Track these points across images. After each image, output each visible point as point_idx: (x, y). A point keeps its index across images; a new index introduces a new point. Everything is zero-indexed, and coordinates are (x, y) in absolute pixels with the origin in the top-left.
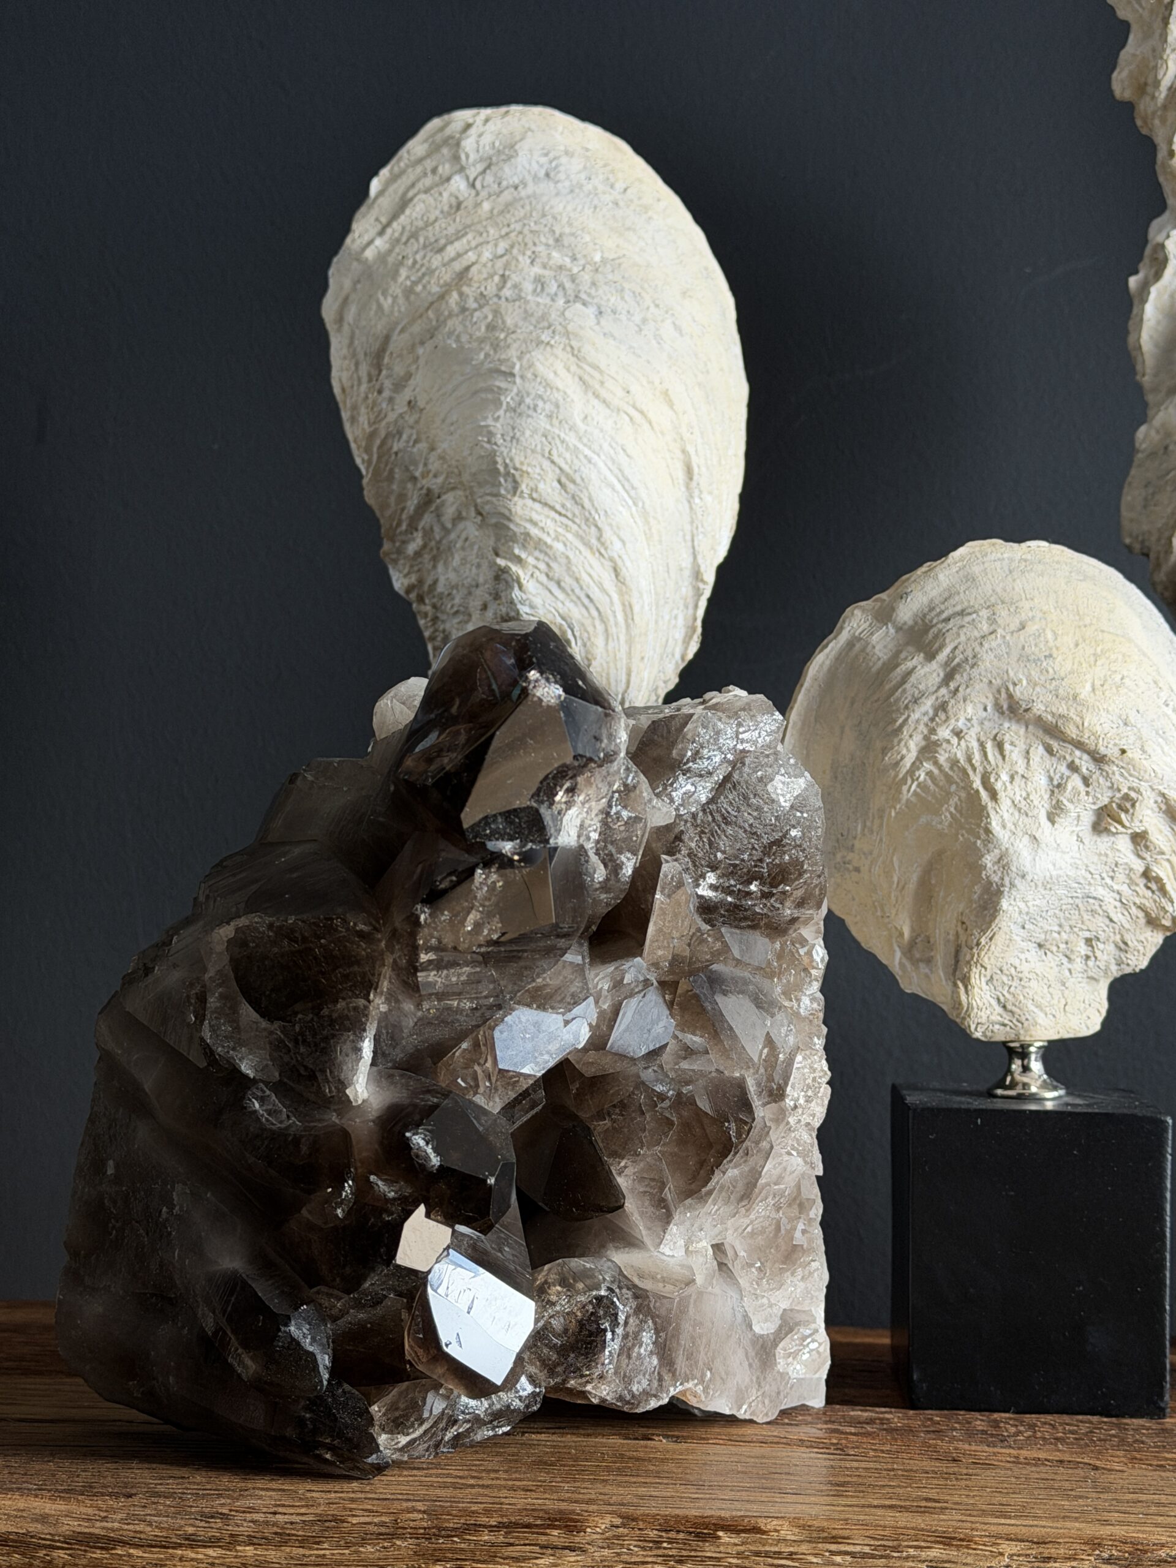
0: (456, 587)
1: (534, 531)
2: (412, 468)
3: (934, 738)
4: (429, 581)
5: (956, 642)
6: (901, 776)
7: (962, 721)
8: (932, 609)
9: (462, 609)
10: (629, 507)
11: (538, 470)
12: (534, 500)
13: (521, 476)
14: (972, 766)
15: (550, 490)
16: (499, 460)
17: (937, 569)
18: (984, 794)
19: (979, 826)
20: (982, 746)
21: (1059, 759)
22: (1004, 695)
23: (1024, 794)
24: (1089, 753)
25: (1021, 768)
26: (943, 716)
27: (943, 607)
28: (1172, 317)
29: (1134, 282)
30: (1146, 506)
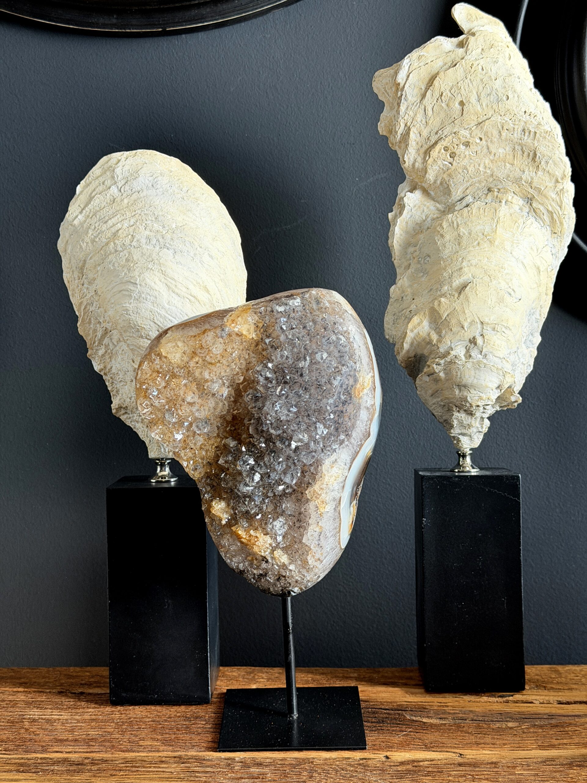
28: (407, 232)
29: (390, 215)
30: (394, 324)
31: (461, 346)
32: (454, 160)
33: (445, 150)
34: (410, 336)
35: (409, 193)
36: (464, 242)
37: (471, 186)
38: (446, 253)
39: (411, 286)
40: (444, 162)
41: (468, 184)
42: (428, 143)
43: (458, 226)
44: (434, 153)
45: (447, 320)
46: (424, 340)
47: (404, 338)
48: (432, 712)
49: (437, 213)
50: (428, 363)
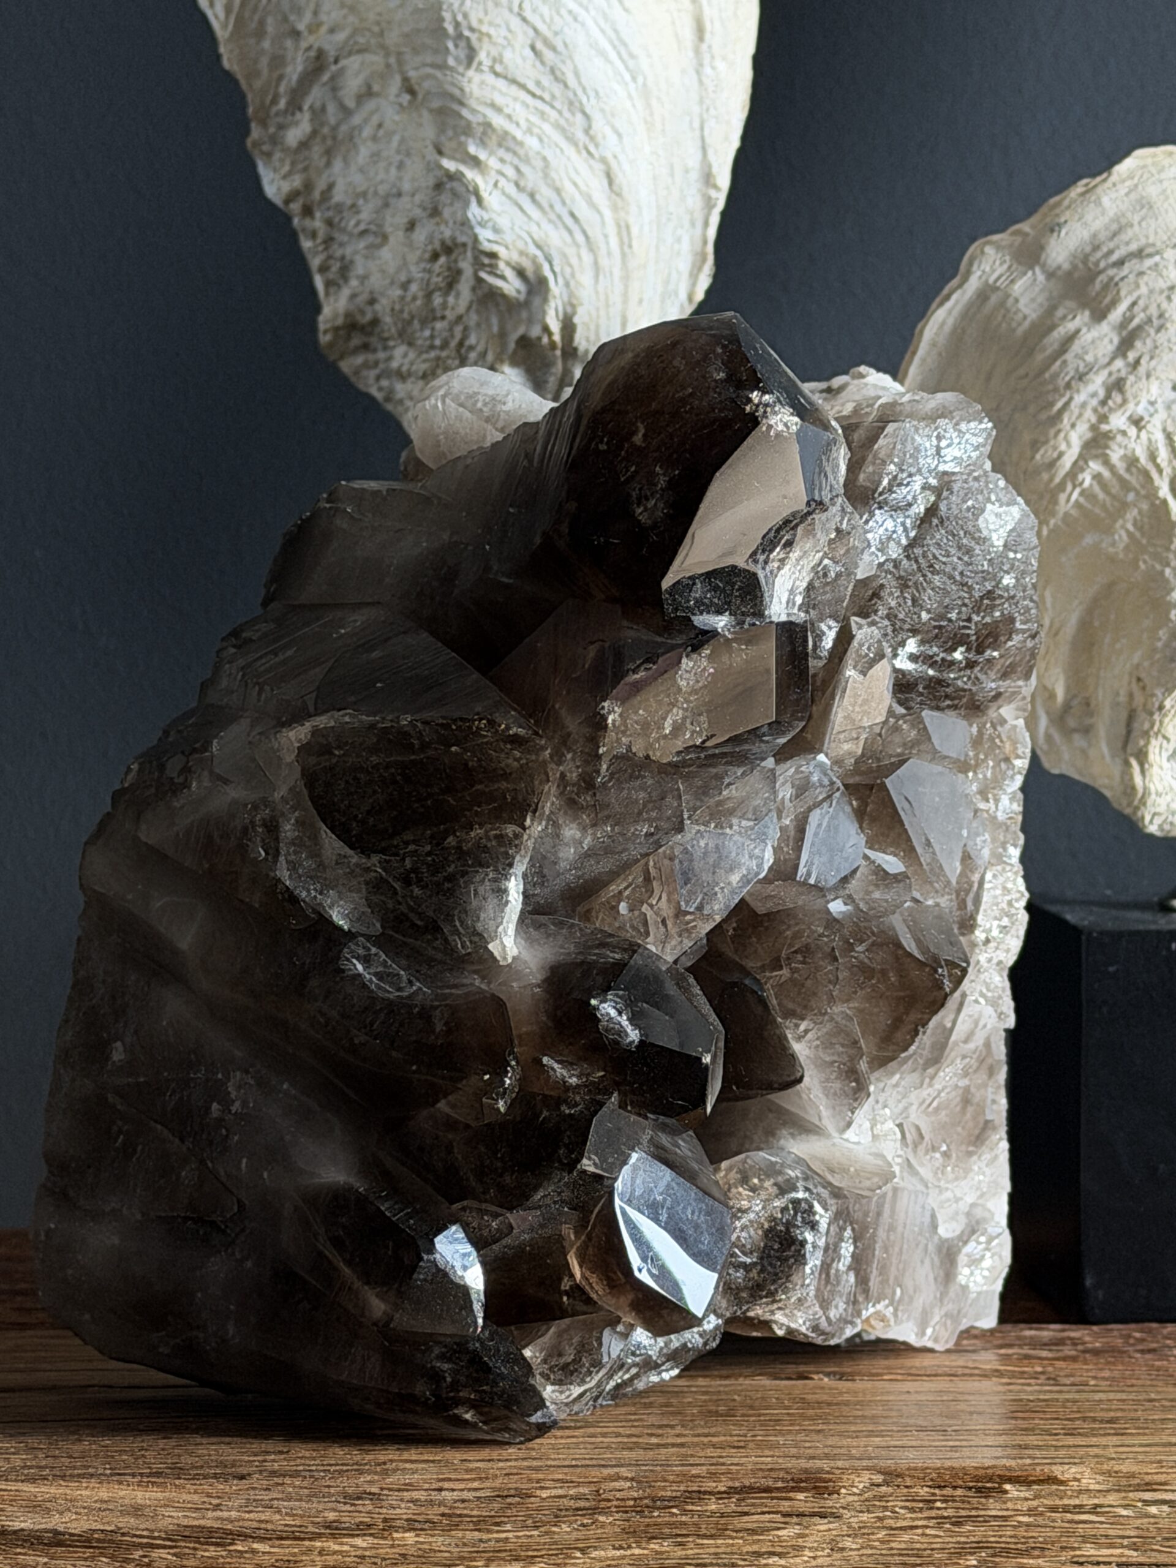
0: (364, 194)
1: (497, 121)
2: (292, 18)
3: (1104, 427)
4: (321, 185)
5: (1135, 295)
6: (1057, 480)
7: (1143, 404)
8: (1096, 248)
9: (373, 227)
10: (626, 84)
11: (503, 32)
12: (497, 74)
13: (480, 40)
14: (1157, 466)
15: (519, 61)
16: (447, 15)
17: (1099, 190)
18: (1174, 506)
19: (1168, 549)
20: (1169, 436)
26: (1117, 398)
27: (1111, 245)
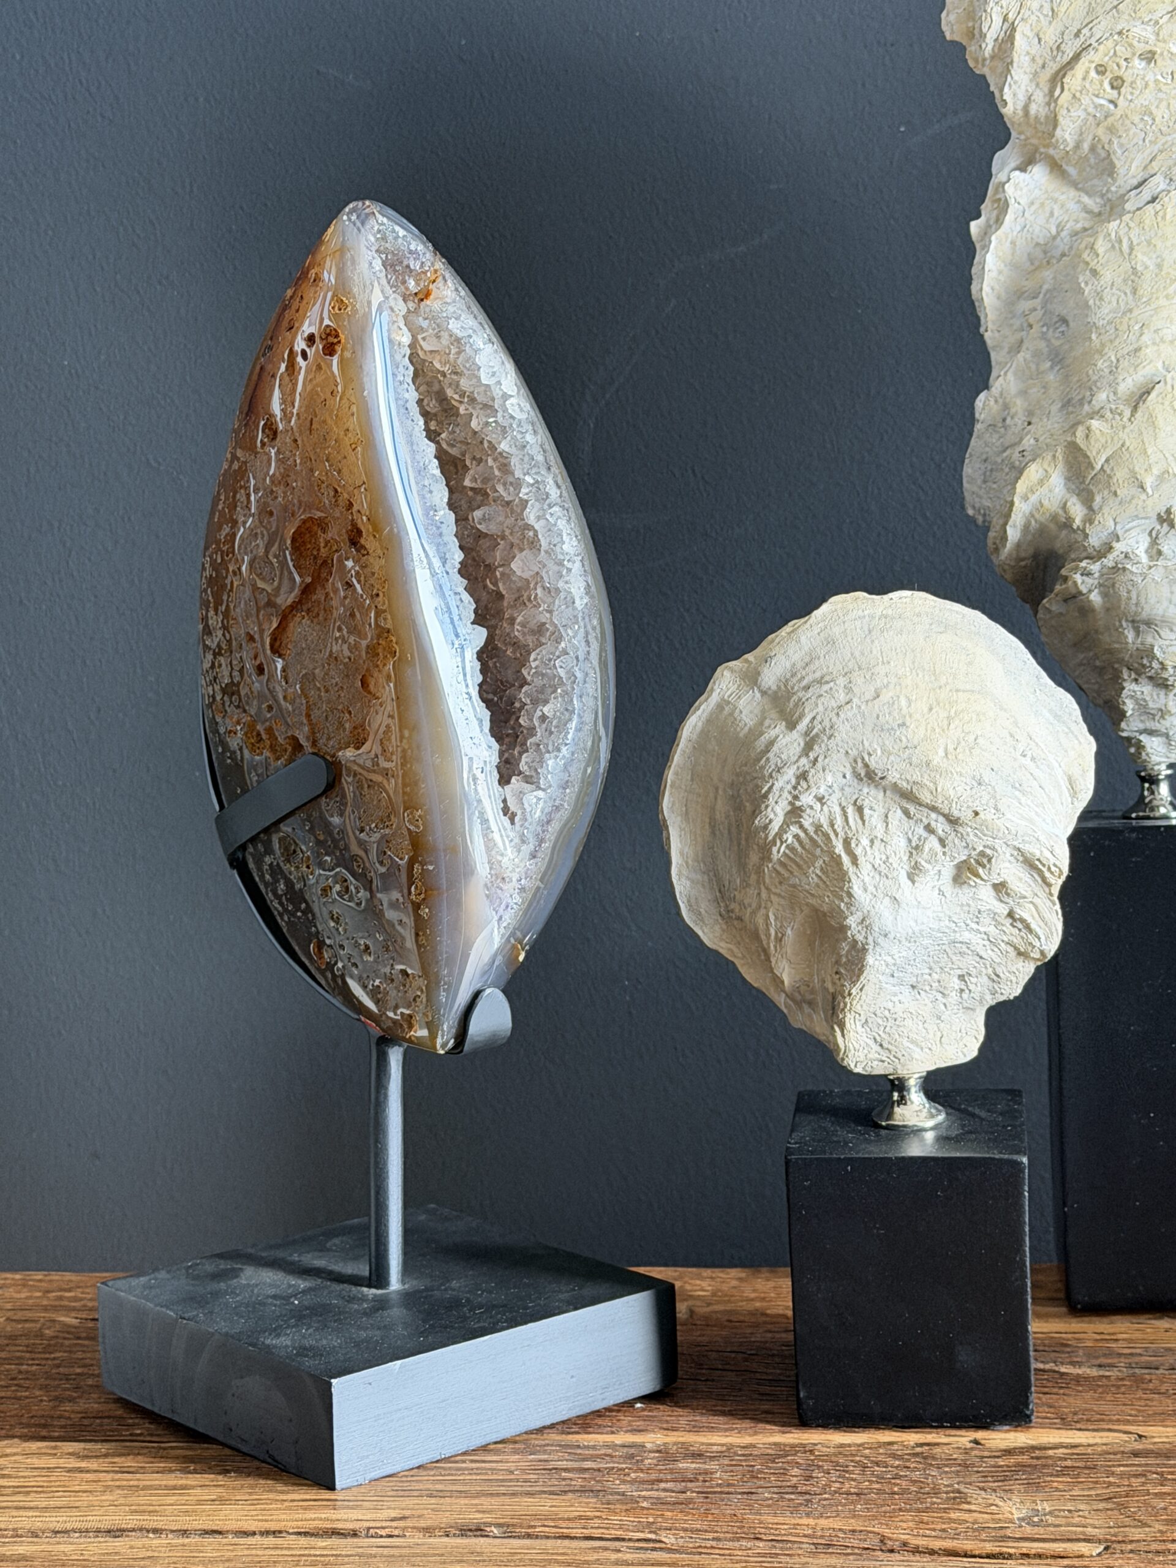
3: (798, 804)
5: (815, 712)
6: (770, 838)
7: (823, 788)
8: (793, 675)
14: (835, 831)
17: (800, 629)
18: (846, 860)
19: (842, 889)
20: (843, 809)
21: (916, 822)
22: (860, 764)
23: (884, 858)
24: (944, 815)
25: (880, 832)
26: (804, 784)
27: (804, 673)
28: (1014, 266)
29: (975, 227)
30: (985, 482)
31: (1138, 530)
32: (1119, 94)
33: (1098, 72)
34: (1021, 510)
35: (1017, 173)
36: (1145, 289)
37: (1162, 152)
38: (1103, 314)
39: (1023, 393)
40: (1096, 100)
41: (1156, 148)
42: (1058, 58)
43: (1131, 249)
44: (1073, 80)
45: (1105, 471)
46: (1054, 518)
47: (1007, 516)
48: (1081, 1353)
49: (1085, 219)
50: (1063, 572)
